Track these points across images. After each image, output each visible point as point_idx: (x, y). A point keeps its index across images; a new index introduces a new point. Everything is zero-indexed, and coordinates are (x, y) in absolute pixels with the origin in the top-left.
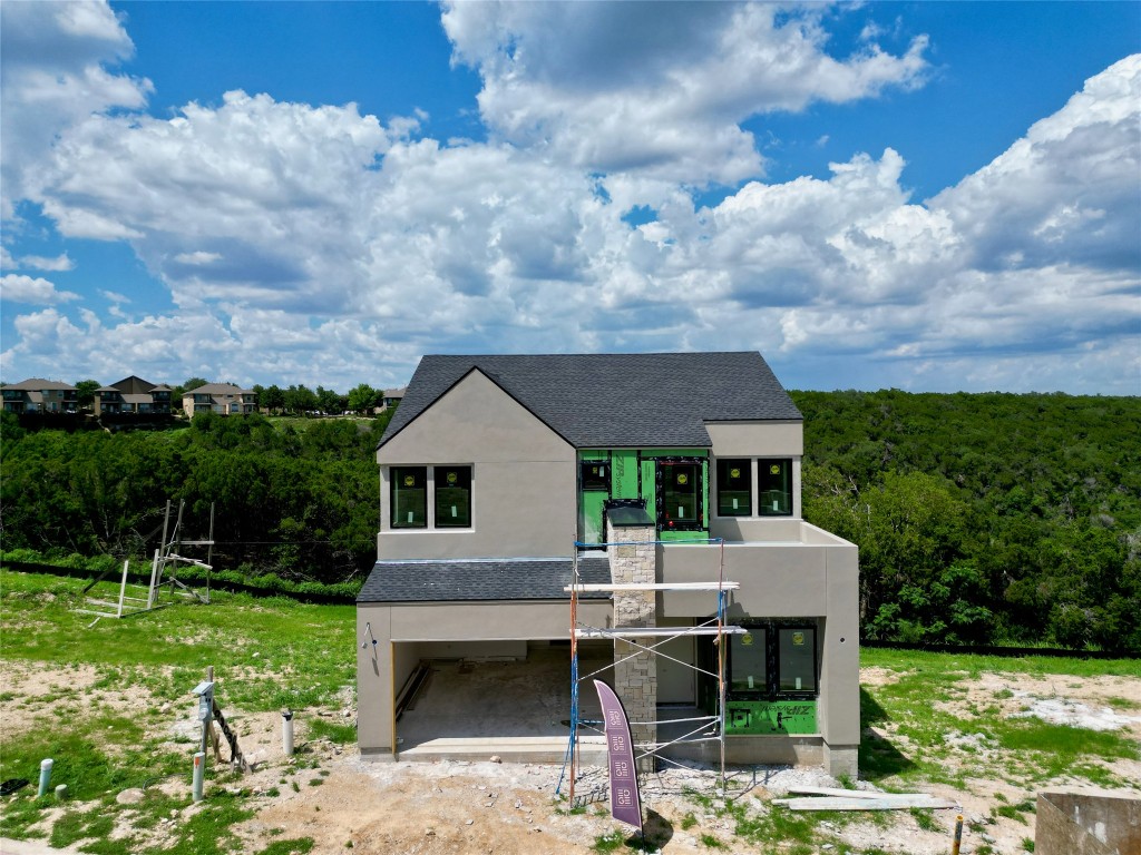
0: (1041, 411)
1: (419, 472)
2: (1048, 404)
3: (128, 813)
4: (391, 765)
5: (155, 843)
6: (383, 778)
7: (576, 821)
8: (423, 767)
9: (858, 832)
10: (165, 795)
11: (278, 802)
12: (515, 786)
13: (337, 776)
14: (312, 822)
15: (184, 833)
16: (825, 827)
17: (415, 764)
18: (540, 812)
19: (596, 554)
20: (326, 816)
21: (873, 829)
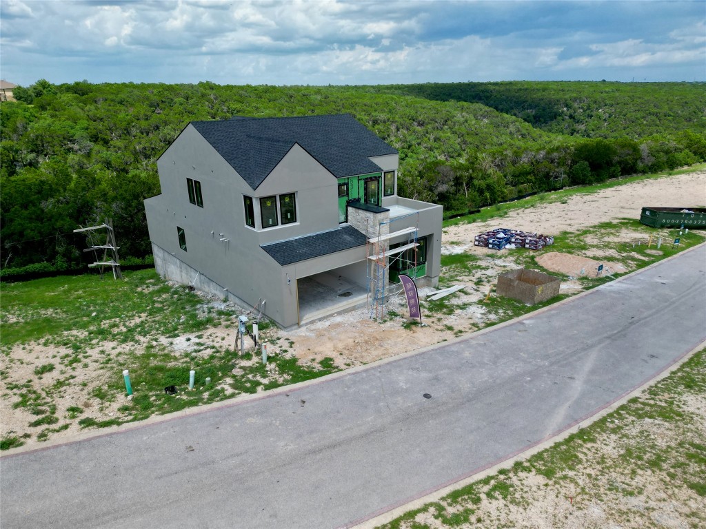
0: (291, 97)
1: (273, 198)
2: (294, 92)
3: (250, 376)
4: (299, 330)
5: (282, 379)
6: (308, 334)
7: (389, 324)
8: (313, 327)
9: (454, 301)
10: (249, 367)
11: (294, 353)
12: (355, 321)
13: (293, 339)
14: (316, 354)
15: (286, 372)
16: (446, 302)
17: (307, 326)
18: (375, 325)
19: (344, 225)
20: (316, 351)
21: (457, 299)
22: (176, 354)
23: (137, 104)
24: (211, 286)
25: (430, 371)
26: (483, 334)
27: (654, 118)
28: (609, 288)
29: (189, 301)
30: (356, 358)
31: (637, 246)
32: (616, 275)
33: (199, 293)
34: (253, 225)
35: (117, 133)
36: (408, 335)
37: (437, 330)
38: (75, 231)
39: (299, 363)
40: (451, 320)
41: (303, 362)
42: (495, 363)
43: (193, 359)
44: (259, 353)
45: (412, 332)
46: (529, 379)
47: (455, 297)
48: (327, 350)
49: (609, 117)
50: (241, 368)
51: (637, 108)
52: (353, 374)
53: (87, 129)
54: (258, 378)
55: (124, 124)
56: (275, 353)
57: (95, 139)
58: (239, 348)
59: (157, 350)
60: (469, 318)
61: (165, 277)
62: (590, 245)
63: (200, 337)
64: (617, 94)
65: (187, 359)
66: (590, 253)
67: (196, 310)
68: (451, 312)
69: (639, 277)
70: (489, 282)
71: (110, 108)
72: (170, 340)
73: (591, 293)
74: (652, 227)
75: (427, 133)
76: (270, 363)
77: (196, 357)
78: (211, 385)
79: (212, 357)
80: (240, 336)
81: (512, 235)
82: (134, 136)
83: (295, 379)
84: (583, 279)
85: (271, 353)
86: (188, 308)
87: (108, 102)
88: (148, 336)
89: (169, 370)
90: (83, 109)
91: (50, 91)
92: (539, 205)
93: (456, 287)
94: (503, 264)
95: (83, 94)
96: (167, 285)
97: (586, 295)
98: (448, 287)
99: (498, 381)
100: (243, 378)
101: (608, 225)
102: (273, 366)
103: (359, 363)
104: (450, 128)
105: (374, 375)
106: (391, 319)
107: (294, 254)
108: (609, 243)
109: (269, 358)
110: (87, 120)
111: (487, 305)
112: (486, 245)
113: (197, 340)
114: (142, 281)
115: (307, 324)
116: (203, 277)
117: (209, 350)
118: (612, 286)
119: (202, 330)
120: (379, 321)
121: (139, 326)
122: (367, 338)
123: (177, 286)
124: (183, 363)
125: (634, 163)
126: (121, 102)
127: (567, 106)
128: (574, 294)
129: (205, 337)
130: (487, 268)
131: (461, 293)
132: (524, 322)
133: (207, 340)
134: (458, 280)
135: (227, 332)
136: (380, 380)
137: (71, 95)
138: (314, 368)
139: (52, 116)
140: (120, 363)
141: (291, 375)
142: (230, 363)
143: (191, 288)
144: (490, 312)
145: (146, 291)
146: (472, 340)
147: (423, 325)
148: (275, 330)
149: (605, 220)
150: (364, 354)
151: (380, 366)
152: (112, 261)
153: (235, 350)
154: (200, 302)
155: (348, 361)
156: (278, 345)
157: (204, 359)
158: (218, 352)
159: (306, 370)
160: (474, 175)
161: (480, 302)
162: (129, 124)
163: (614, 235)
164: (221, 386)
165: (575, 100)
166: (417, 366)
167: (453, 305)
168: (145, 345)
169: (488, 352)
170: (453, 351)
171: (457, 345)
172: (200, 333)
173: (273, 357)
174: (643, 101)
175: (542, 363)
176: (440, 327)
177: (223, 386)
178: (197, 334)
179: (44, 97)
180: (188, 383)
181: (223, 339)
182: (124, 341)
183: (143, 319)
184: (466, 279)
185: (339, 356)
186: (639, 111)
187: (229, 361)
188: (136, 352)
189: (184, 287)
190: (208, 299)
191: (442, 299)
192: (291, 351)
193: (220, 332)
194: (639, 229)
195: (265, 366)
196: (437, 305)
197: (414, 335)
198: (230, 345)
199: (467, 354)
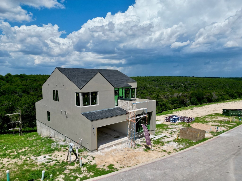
1: (88, 94)
3: (73, 174)
4: (97, 152)
5: (89, 175)
6: (101, 154)
7: (137, 149)
8: (103, 151)
9: (163, 140)
10: (73, 169)
11: (95, 162)
12: (122, 148)
13: (94, 156)
14: (105, 162)
15: (91, 172)
16: (160, 141)
17: (101, 151)
18: (131, 150)
19: (117, 107)
20: (105, 161)
21: (164, 139)
22: (37, 164)
23: (41, 81)
24: (59, 135)
25: (161, 170)
26: (180, 153)
27: (211, 87)
28: (223, 136)
29: (48, 142)
30: (124, 164)
31: (226, 121)
32: (224, 131)
33: (53, 139)
34: (79, 105)
35: (32, 90)
36: (147, 154)
37: (159, 152)
38: (5, 115)
39: (98, 167)
40: (164, 148)
41: (100, 166)
42: (190, 166)
43: (45, 166)
44: (78, 163)
45: (148, 153)
46: (208, 173)
47: (163, 139)
48: (110, 161)
49: (197, 87)
50: (69, 170)
51: (205, 84)
52: (124, 172)
53: (22, 88)
54: (77, 175)
55: (36, 87)
56: (86, 162)
57: (24, 92)
58: (69, 160)
59: (29, 162)
60: (172, 147)
61: (40, 134)
62: (208, 121)
63: (50, 156)
64: (198, 80)
65: (43, 166)
66: (209, 124)
67: (51, 145)
68: (163, 144)
69: (232, 131)
70: (175, 133)
71: (31, 82)
72: (36, 157)
73: (217, 138)
74: (228, 116)
75: (139, 91)
76: (83, 167)
77: (47, 165)
78: (52, 179)
79: (55, 165)
80: (69, 155)
81: (179, 117)
82: (38, 91)
83: (96, 175)
84: (212, 132)
85: (84, 162)
86: (47, 145)
87: (31, 80)
88: (26, 156)
89: (33, 171)
90: (21, 82)
91: (11, 77)
92: (183, 110)
93: (162, 135)
94: (178, 127)
95: (22, 78)
96: (41, 137)
97: (216, 138)
98: (159, 135)
99: (194, 174)
100: (70, 175)
101: (211, 115)
102: (85, 168)
103: (126, 167)
104: (146, 89)
105: (135, 172)
106: (138, 147)
107: (96, 116)
108: (215, 121)
109: (83, 165)
110: (23, 86)
111: (177, 142)
112: (169, 121)
113: (49, 157)
114: (30, 136)
115: (101, 150)
116: (56, 131)
117: (54, 161)
118: (224, 135)
119: (52, 153)
120: (133, 148)
121: (23, 152)
122: (128, 155)
123: (44, 137)
124: (40, 168)
125: (211, 98)
126: (35, 80)
127: (183, 83)
128: (211, 138)
129: (53, 156)
130: (172, 128)
131: (165, 137)
132: (196, 148)
133: (54, 157)
134: (162, 133)
135: (64, 153)
136: (138, 175)
137: (18, 78)
138: (105, 169)
139: (10, 84)
140: (8, 168)
141: (94, 173)
142: (64, 168)
143: (50, 137)
144: (180, 144)
145: (31, 140)
146: (176, 156)
147: (152, 149)
148: (86, 152)
149: (210, 114)
150: (128, 163)
151: (137, 168)
152: (19, 128)
153: (67, 162)
154: (53, 142)
155: (121, 166)
156: (87, 159)
157: (51, 166)
158: (58, 162)
159: (101, 170)
160: (158, 100)
161: (174, 140)
162: (37, 87)
163: (216, 118)
164: (58, 179)
165: (185, 82)
166: (154, 168)
167: (163, 142)
168: (23, 160)
169: (185, 161)
170: (169, 161)
171: (170, 158)
172: (51, 154)
173: (85, 164)
174: (207, 82)
175: (211, 166)
176: (161, 151)
177: (59, 179)
178: (49, 155)
179: (8, 78)
180: (41, 178)
181: (62, 156)
182: (14, 158)
183: (26, 149)
184: (166, 132)
185: (117, 164)
186: (206, 85)
187: (63, 167)
188: (18, 163)
189: (47, 137)
190: (57, 141)
191: (158, 139)
192: (93, 161)
193: (60, 153)
194: (223, 116)
195: (81, 169)
196: (156, 142)
197: (149, 154)
198: (64, 159)
199: (175, 162)
